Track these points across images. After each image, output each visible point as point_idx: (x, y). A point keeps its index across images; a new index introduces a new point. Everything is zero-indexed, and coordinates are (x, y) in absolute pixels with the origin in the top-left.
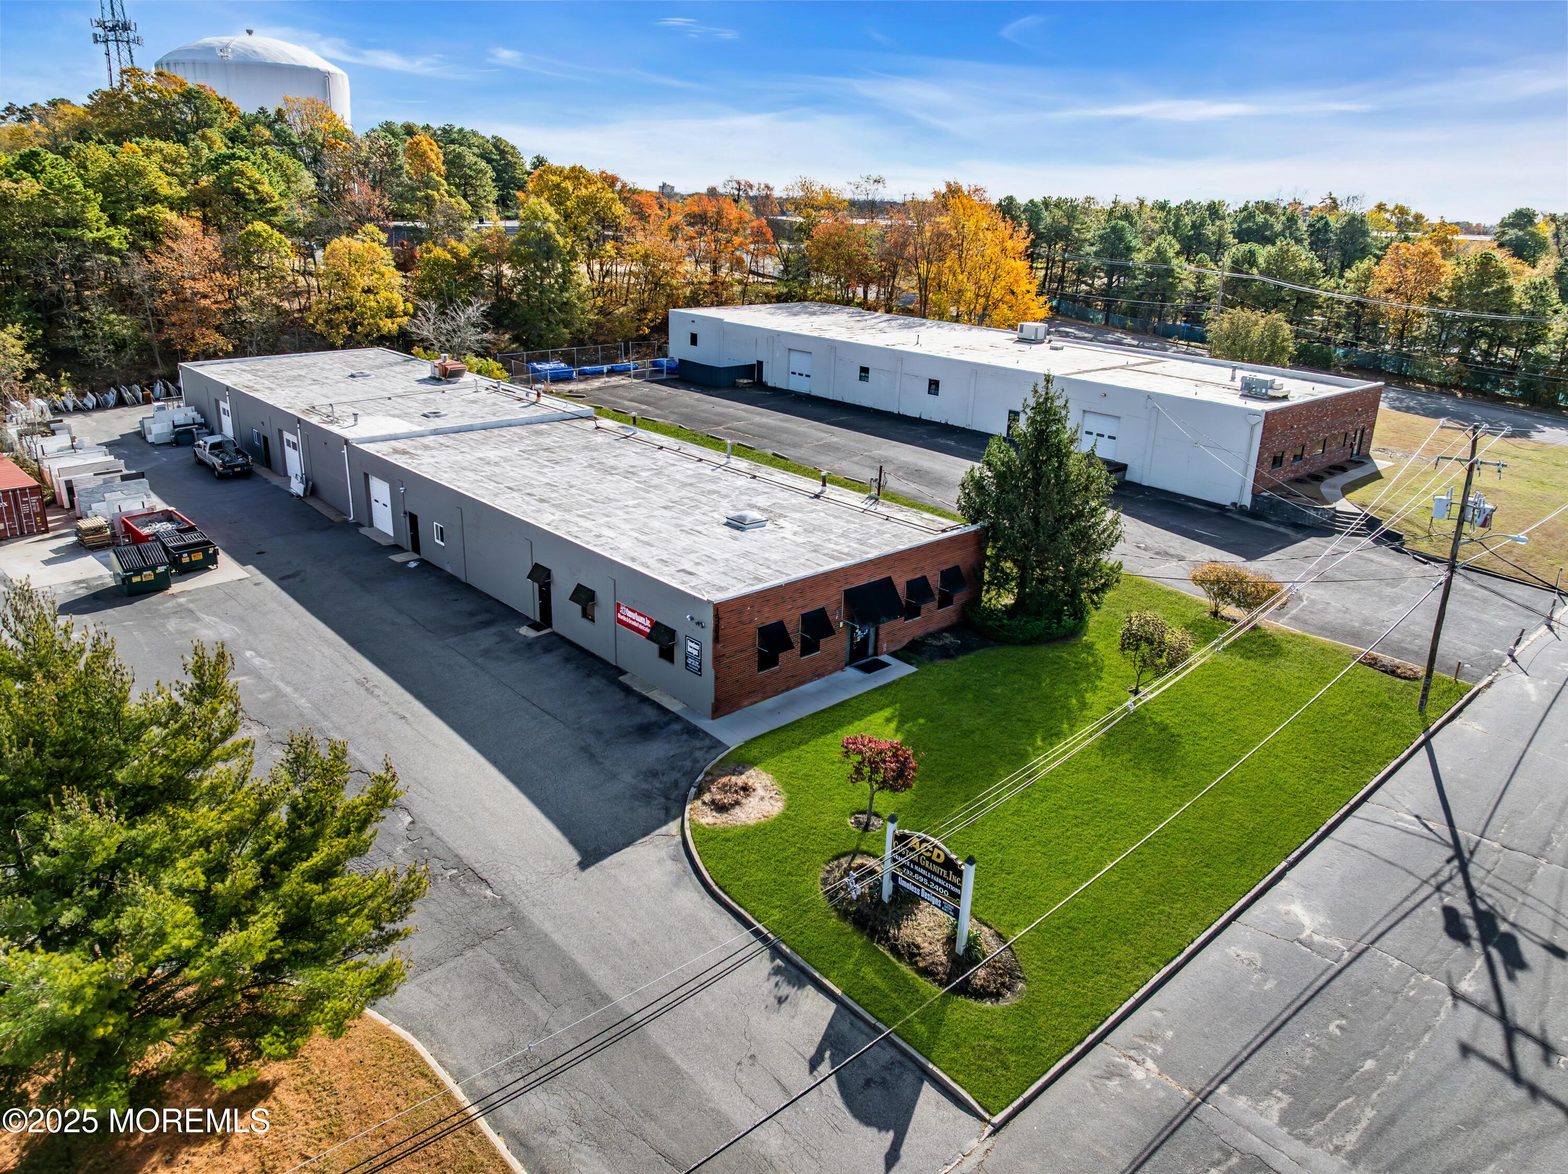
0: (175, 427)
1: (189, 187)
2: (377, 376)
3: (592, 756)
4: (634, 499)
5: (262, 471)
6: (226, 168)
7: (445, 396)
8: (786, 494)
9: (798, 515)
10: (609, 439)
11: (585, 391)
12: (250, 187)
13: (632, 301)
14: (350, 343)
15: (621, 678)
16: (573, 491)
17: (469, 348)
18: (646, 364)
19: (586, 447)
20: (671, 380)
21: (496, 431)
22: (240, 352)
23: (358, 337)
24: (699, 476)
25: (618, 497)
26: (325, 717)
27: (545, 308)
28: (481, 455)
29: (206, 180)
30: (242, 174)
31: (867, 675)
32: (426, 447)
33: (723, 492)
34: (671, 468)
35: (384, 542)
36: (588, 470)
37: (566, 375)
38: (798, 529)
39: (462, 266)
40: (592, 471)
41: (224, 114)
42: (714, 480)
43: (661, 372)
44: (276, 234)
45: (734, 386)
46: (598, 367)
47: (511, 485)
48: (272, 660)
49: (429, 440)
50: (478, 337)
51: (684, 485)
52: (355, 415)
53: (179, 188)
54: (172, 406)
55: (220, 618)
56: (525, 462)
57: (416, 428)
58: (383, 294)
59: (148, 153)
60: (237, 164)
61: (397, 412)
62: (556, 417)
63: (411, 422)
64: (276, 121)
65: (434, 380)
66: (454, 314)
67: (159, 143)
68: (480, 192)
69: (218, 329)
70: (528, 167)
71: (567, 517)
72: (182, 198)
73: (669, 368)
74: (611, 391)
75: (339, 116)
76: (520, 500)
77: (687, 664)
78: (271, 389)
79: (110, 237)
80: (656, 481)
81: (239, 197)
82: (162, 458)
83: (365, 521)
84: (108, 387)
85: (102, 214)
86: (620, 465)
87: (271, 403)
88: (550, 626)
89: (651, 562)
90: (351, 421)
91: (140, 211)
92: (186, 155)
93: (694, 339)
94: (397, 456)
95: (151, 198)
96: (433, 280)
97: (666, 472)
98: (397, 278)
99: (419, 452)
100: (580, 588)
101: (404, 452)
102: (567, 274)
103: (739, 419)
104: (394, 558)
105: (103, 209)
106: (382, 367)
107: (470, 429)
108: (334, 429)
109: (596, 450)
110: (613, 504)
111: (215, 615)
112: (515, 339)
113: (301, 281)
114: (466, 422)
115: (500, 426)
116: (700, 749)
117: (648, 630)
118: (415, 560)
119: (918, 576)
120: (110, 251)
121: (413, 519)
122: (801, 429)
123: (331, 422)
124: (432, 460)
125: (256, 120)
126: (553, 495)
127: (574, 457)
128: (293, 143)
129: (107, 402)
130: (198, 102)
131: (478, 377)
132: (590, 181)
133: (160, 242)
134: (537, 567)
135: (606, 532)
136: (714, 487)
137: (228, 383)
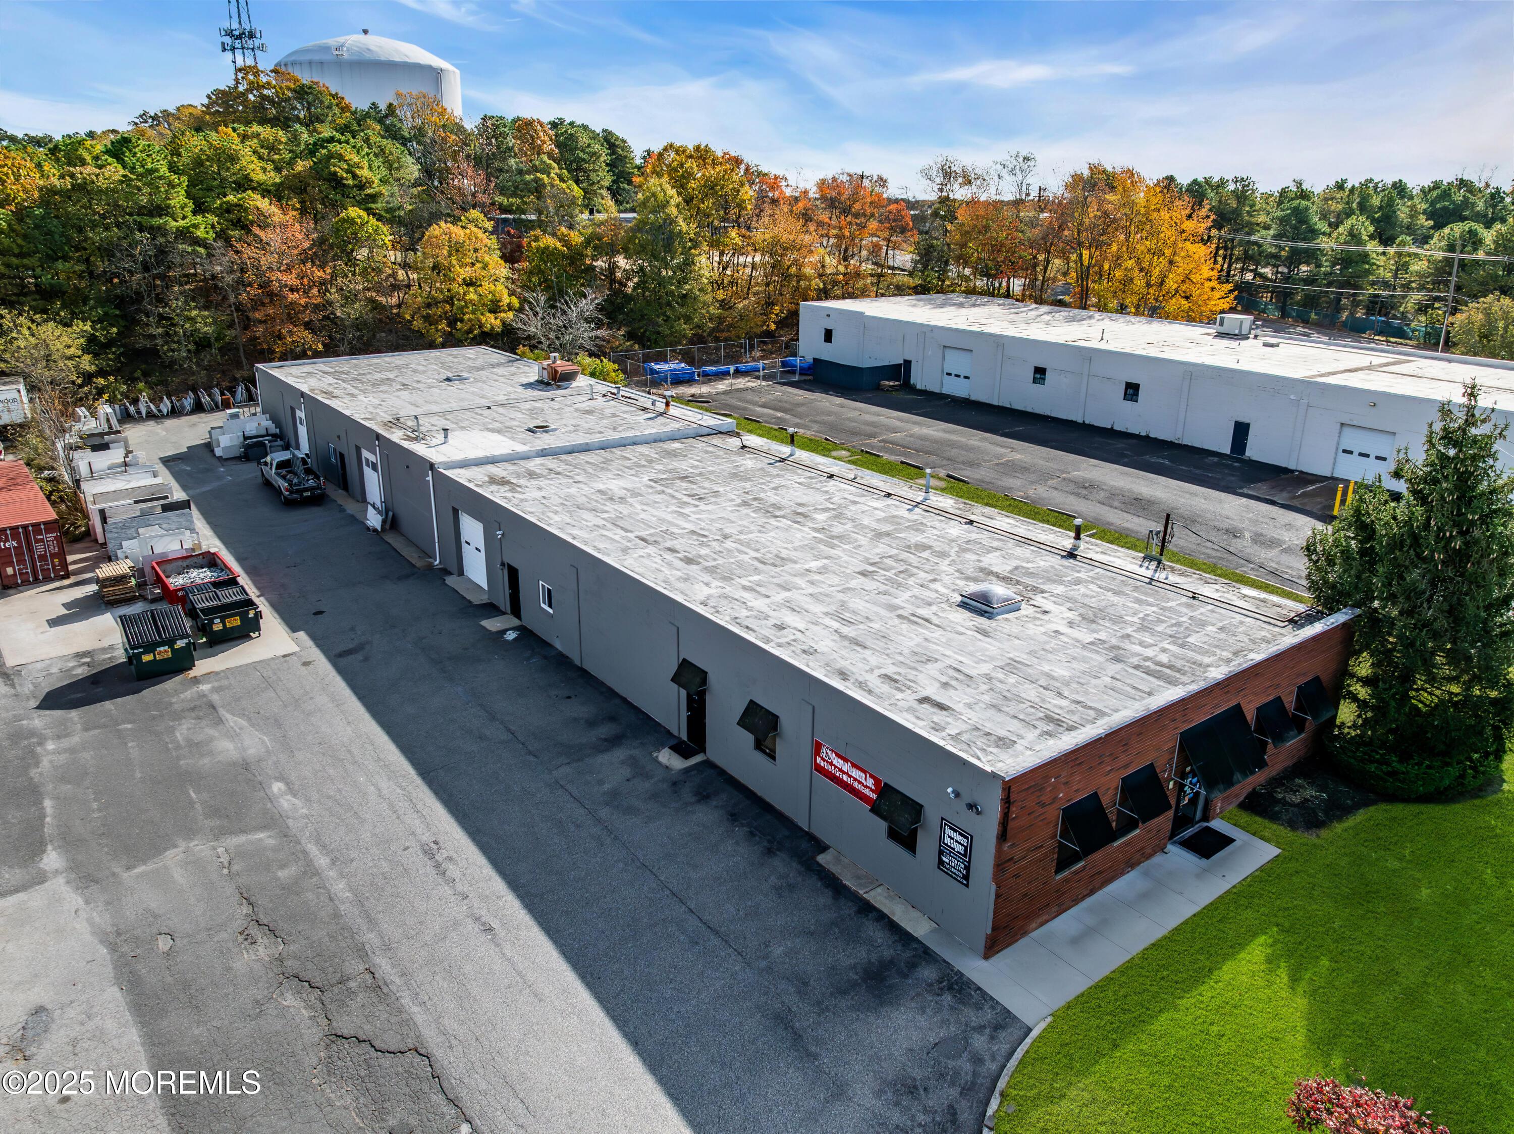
0: (246, 438)
1: (285, 172)
2: (476, 380)
3: (797, 1037)
4: (817, 558)
5: (336, 494)
6: (324, 151)
7: (555, 405)
8: (1025, 552)
9: (1060, 589)
10: (762, 463)
11: (710, 395)
12: (348, 171)
13: (755, 294)
14: (452, 341)
15: (821, 858)
16: (729, 544)
17: (581, 347)
18: (775, 362)
19: (735, 475)
20: (805, 381)
21: (618, 452)
22: (331, 350)
23: (458, 335)
24: (892, 519)
25: (794, 555)
26: (372, 922)
27: (664, 301)
28: (601, 487)
29: (301, 166)
30: (341, 158)
31: (1204, 862)
32: (532, 475)
33: (937, 546)
34: (853, 508)
35: (476, 599)
36: (744, 510)
37: (687, 377)
38: (1071, 615)
39: (575, 256)
40: (749, 511)
41: (337, 110)
42: (918, 527)
43: (794, 372)
44: (373, 221)
45: (878, 388)
46: (723, 368)
47: (643, 534)
48: (308, 800)
49: (535, 464)
50: (592, 334)
51: (879, 535)
52: (445, 430)
53: (273, 174)
54: (245, 412)
55: (249, 720)
56: (658, 498)
57: (521, 448)
58: (487, 286)
59: (244, 138)
60: (335, 147)
61: (497, 425)
62: (691, 433)
63: (513, 439)
64: (386, 116)
65: (542, 384)
66: (565, 307)
67: (256, 128)
68: (593, 176)
69: (308, 326)
70: (638, 161)
71: (728, 590)
72: (275, 184)
73: (801, 369)
74: (739, 394)
75: (449, 110)
76: (658, 559)
77: (941, 862)
78: (352, 395)
79: (196, 226)
80: (838, 529)
81: (335, 181)
82: (227, 476)
83: (453, 568)
84: (186, 391)
85: (187, 201)
86: (784, 502)
87: (347, 412)
88: (703, 750)
89: (873, 681)
90: (441, 437)
91: (231, 198)
92: (284, 140)
93: (828, 336)
94: (494, 488)
95: (244, 184)
96: (540, 272)
97: (849, 514)
98: (503, 270)
99: (522, 482)
100: (753, 708)
101: (504, 482)
102: (689, 263)
103: (895, 430)
104: (487, 623)
105: (189, 195)
106: (482, 369)
107: (585, 449)
108: (419, 449)
109: (748, 479)
110: (789, 567)
111: (242, 716)
112: (630, 336)
113: (401, 275)
114: (581, 439)
115: (622, 444)
116: (980, 1029)
117: (874, 796)
118: (513, 629)
119: (1271, 698)
120: (197, 242)
121: (513, 573)
122: (971, 442)
123: (416, 439)
124: (538, 494)
125: (367, 115)
126: (704, 551)
127: (721, 489)
128: (403, 137)
129: (183, 407)
130: (311, 98)
131: (592, 381)
132: (715, 163)
133: (249, 231)
134: (685, 665)
135: (790, 619)
136: (919, 538)
137: (304, 388)
